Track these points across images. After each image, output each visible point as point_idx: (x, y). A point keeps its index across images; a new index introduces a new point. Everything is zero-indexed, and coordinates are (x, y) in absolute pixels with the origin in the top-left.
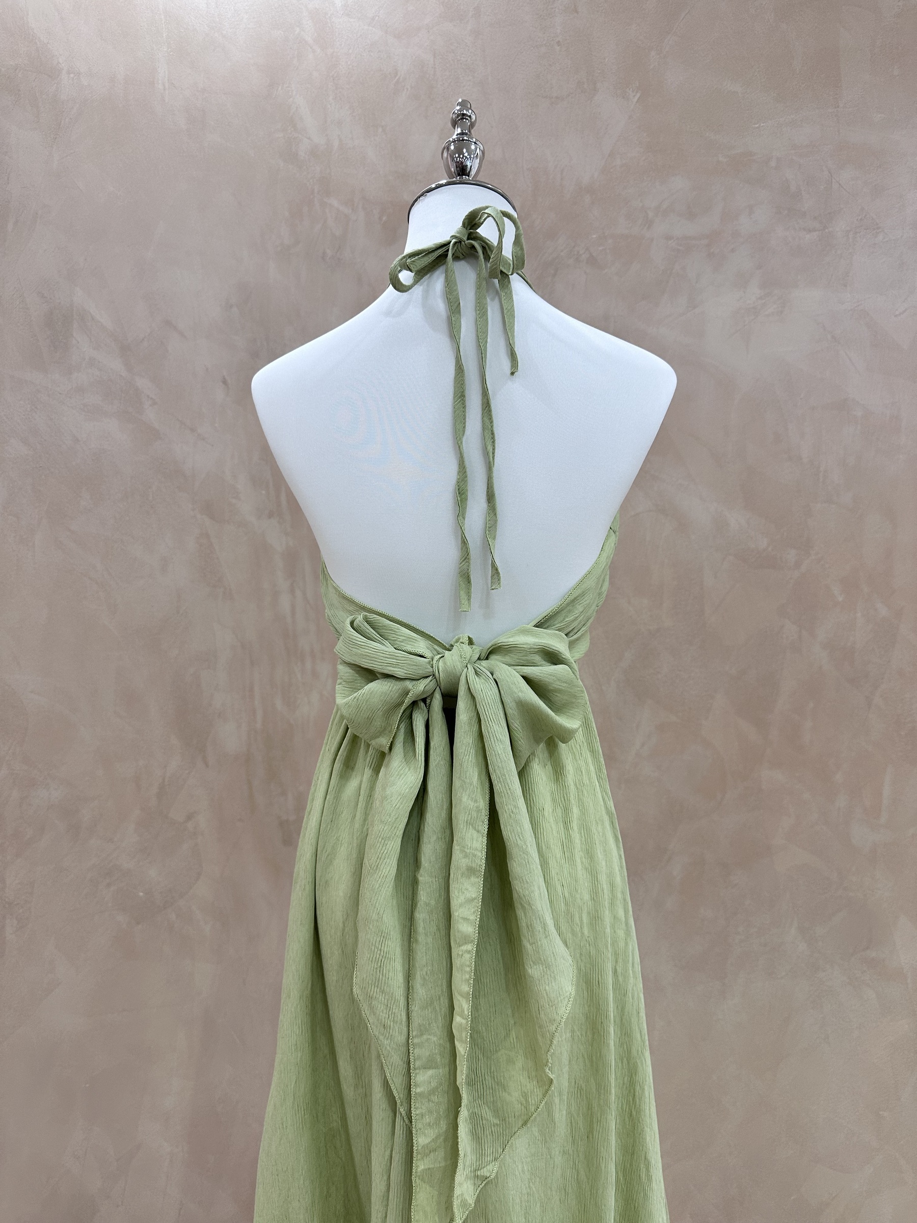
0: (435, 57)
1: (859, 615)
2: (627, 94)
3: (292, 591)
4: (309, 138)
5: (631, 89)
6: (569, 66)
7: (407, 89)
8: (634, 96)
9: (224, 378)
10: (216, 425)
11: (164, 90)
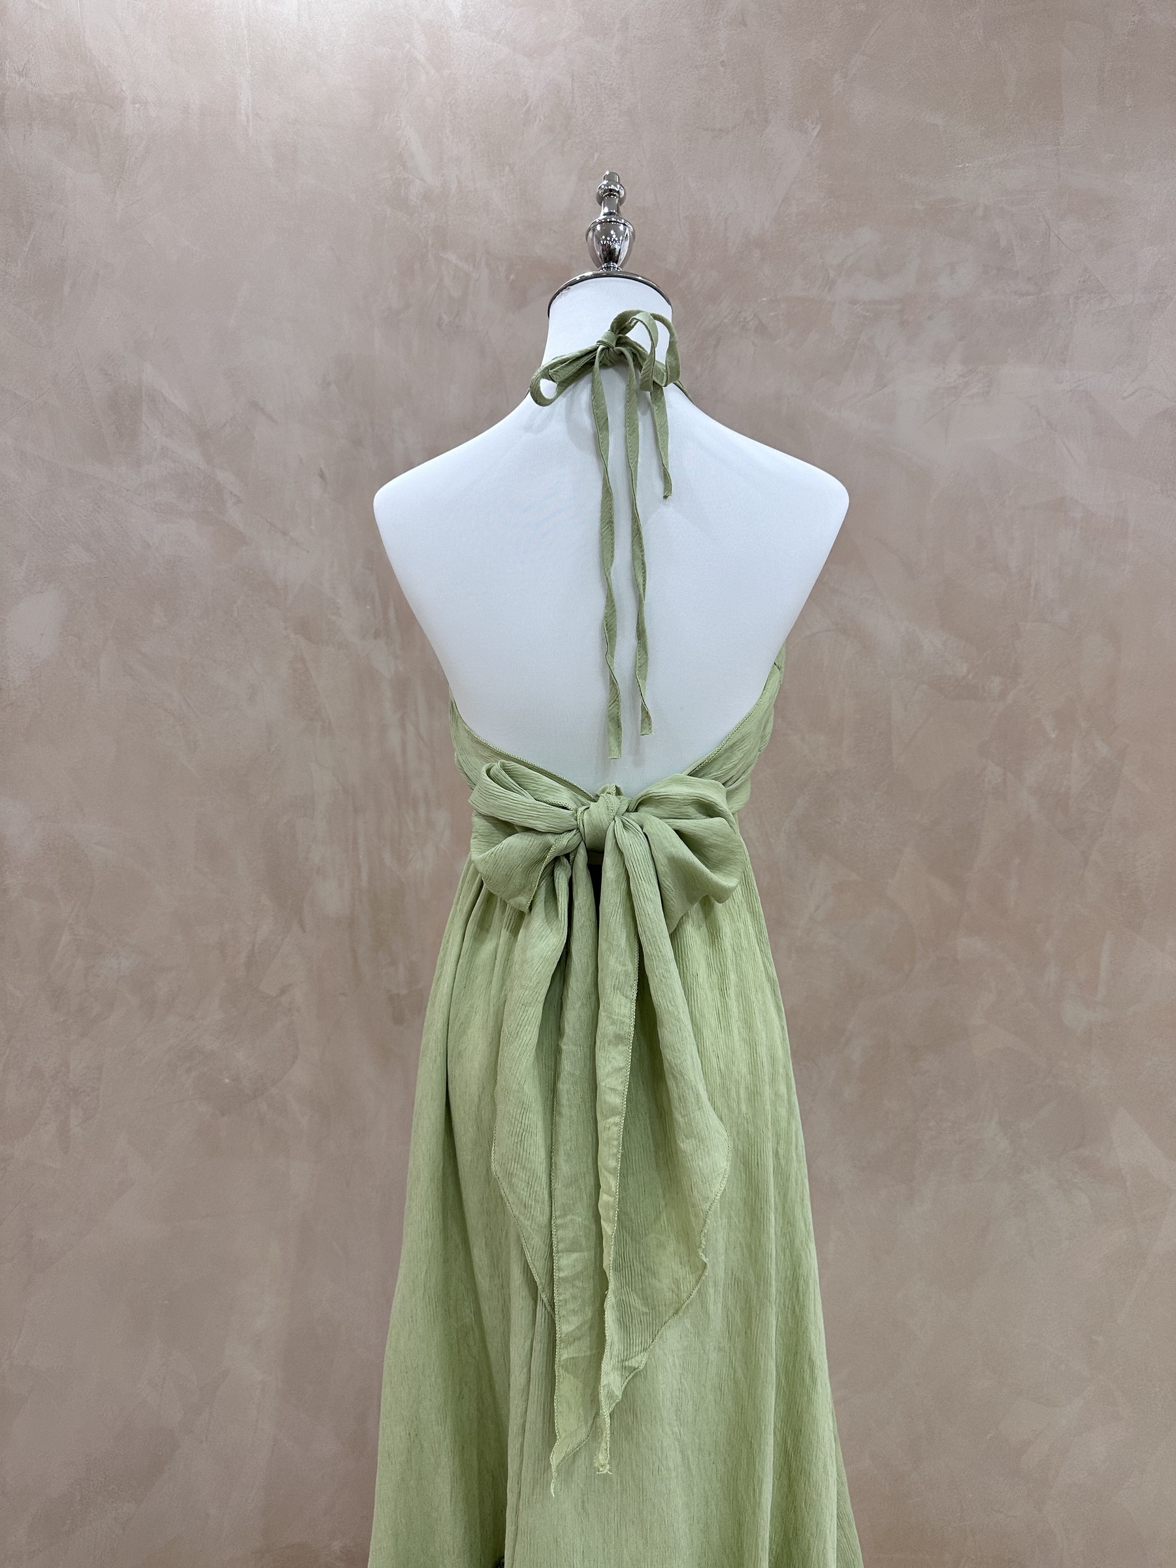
0: (573, 79)
1: (1075, 755)
2: (806, 127)
3: (403, 726)
4: (422, 179)
5: (810, 120)
6: (736, 92)
7: (540, 120)
8: (814, 129)
9: (321, 471)
10: (312, 527)
11: (248, 121)
